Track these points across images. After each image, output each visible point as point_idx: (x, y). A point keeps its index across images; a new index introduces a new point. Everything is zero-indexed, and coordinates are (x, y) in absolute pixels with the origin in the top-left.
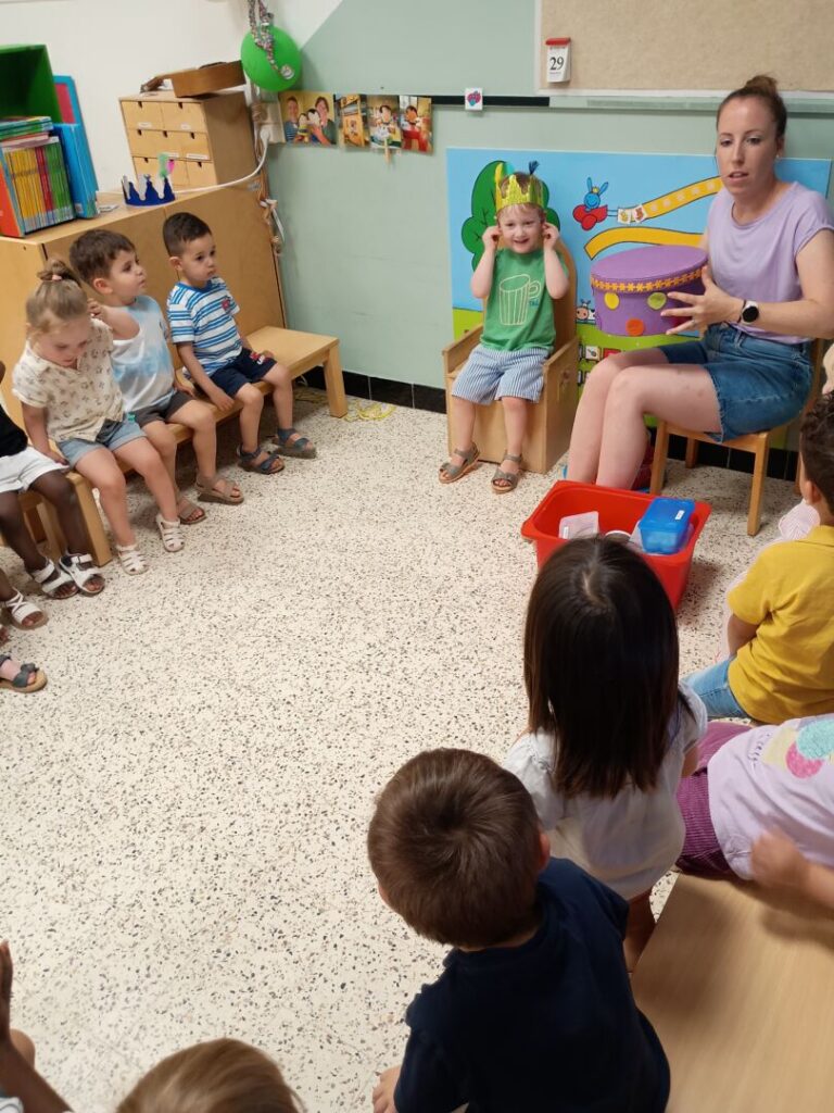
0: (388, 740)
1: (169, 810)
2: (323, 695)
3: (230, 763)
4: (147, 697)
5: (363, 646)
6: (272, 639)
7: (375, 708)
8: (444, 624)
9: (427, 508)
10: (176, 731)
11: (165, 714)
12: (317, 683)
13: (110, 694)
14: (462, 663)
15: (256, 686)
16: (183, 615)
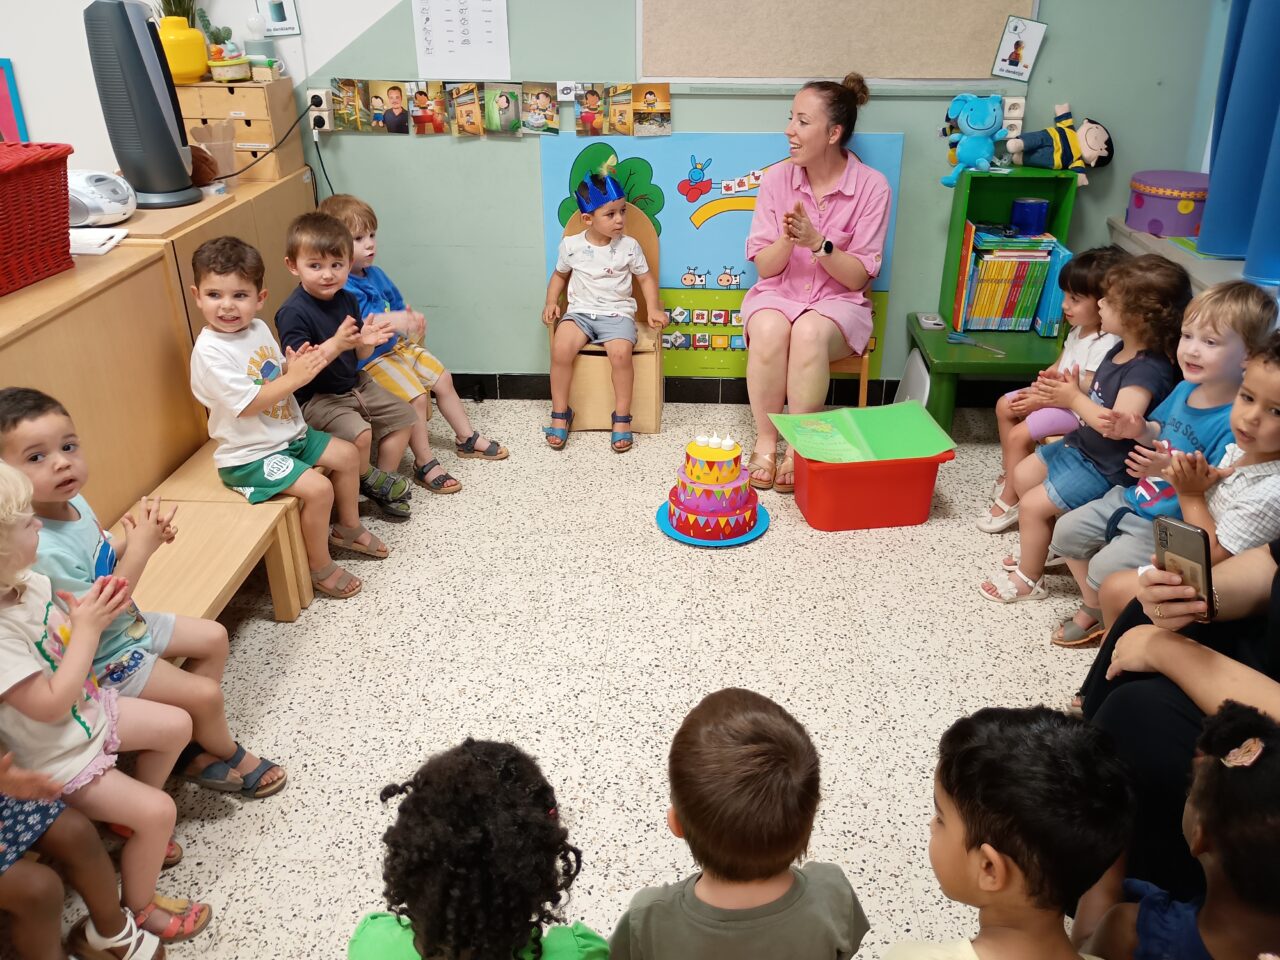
0: (780, 668)
1: (642, 783)
2: (683, 650)
3: (657, 728)
4: (507, 701)
5: (676, 604)
6: (580, 620)
7: (741, 648)
8: (728, 568)
9: (609, 481)
10: (573, 720)
11: (544, 709)
12: (667, 643)
13: (462, 711)
14: (778, 594)
15: (608, 660)
16: (461, 625)
